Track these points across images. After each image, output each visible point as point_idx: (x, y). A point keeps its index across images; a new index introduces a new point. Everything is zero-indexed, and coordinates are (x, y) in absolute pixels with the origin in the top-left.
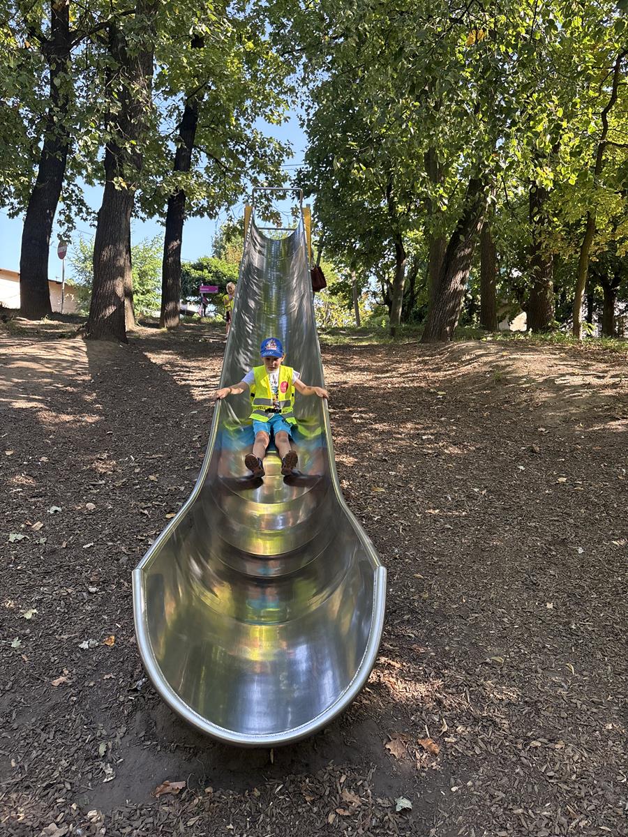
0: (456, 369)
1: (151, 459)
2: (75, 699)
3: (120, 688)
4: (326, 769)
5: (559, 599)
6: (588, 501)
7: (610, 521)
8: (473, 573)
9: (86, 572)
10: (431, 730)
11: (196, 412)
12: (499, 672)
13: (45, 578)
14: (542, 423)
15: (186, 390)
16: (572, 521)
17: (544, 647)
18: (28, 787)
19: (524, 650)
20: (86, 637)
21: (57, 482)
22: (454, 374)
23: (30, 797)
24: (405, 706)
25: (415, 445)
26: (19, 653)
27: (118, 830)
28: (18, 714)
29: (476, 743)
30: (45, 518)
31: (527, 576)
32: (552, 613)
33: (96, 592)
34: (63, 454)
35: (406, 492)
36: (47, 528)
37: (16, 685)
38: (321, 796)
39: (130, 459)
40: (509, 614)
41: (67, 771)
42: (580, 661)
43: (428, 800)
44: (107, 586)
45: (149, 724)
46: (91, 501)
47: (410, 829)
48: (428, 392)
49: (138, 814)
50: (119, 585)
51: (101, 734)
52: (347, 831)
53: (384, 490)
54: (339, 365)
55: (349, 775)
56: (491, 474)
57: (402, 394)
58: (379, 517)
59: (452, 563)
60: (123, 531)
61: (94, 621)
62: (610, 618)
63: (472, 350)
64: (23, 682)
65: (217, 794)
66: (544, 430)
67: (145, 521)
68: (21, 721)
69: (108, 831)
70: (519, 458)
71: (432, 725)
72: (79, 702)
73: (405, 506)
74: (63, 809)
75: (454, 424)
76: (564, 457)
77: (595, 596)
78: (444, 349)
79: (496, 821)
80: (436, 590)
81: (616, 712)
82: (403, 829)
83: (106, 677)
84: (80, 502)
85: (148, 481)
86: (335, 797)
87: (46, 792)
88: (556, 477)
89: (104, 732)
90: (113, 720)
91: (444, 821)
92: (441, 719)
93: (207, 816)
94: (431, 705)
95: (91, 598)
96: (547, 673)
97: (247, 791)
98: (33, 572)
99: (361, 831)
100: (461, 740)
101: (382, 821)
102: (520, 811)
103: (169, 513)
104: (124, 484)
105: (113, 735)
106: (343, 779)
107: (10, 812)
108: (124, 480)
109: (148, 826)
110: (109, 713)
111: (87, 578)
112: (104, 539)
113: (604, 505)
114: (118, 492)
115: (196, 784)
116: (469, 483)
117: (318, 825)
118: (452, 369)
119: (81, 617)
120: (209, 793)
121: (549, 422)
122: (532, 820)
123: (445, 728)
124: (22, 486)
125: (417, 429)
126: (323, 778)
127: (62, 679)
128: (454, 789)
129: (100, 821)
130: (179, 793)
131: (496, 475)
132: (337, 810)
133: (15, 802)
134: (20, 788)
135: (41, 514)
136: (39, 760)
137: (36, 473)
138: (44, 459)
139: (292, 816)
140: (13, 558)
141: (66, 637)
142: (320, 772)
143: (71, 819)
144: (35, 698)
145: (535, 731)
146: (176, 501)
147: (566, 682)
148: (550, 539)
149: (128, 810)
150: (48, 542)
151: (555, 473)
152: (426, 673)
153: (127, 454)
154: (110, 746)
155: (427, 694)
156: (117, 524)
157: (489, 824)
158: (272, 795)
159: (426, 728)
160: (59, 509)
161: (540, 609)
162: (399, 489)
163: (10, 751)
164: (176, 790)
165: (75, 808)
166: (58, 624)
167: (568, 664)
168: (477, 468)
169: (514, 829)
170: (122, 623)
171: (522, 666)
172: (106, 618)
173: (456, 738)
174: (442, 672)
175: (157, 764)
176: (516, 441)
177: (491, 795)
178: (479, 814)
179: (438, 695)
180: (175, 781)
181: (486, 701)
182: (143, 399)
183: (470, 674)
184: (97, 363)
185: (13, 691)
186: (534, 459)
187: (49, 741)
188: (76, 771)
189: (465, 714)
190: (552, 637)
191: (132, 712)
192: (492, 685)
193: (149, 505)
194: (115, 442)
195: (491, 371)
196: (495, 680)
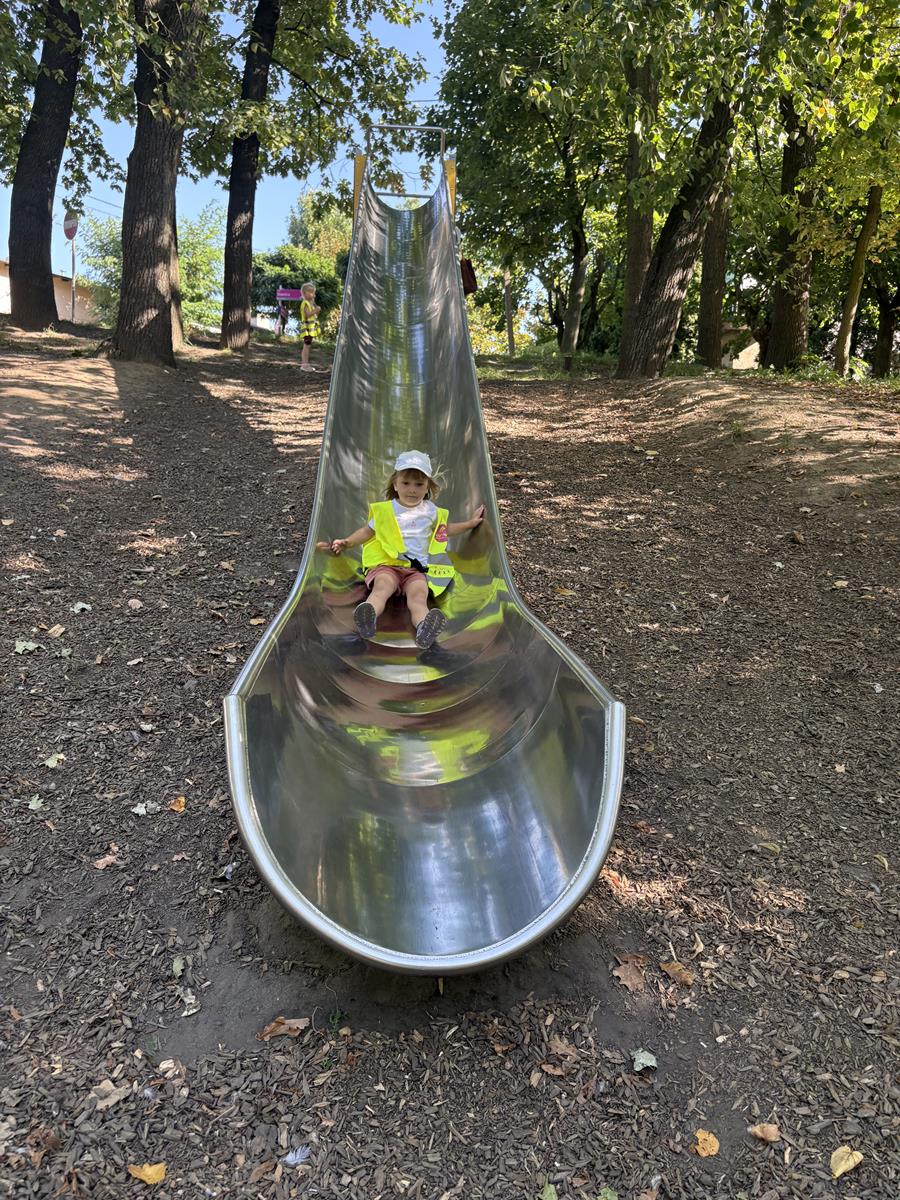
0: (672, 418)
1: (221, 537)
2: (131, 889)
3: (199, 875)
4: (523, 1005)
5: (852, 758)
6: (883, 614)
8: (719, 717)
9: (134, 701)
10: (679, 949)
11: (284, 471)
13: (72, 707)
15: (266, 437)
16: (861, 644)
17: (839, 830)
18: (65, 1023)
19: (808, 834)
20: (141, 797)
21: (82, 566)
22: (669, 424)
23: (69, 1038)
24: (636, 913)
25: (617, 529)
26: (41, 818)
27: (208, 1091)
28: (45, 910)
29: (748, 970)
30: (68, 619)
31: (801, 724)
32: (845, 779)
33: (152, 732)
34: (89, 527)
35: (608, 597)
36: (71, 634)
37: (38, 867)
38: (518, 1045)
39: (190, 536)
40: (780, 779)
41: (126, 999)
42: (895, 852)
43: (681, 1055)
44: (168, 722)
45: (248, 931)
46: (136, 596)
47: (657, 1098)
48: (632, 452)
49: (238, 1067)
50: (187, 721)
51: (175, 943)
52: (560, 1098)
53: (574, 594)
54: (494, 408)
55: (558, 1014)
56: (735, 573)
57: (592, 452)
58: (570, 632)
59: (686, 702)
60: (187, 641)
61: (151, 774)
63: (697, 389)
64: (50, 862)
65: (358, 1038)
66: (808, 510)
67: (219, 627)
68: (48, 921)
69: (192, 1092)
70: (775, 551)
71: (679, 943)
72: (138, 895)
73: (607, 617)
74: (121, 1058)
75: (672, 498)
76: (842, 551)
78: (652, 389)
79: (791, 1091)
80: (665, 740)
82: (646, 1098)
83: (176, 858)
84: (118, 597)
85: (220, 569)
86: (539, 1047)
87: (94, 1031)
88: (831, 580)
89: (179, 941)
90: (191, 922)
91: (709, 1089)
92: (691, 933)
93: (343, 1071)
94: (676, 912)
95: (144, 739)
96: (846, 869)
97: (403, 1034)
98: (55, 699)
99: (581, 1099)
101: (612, 1085)
102: (827, 1076)
103: (254, 617)
104: (184, 573)
105: (194, 945)
106: (549, 1020)
107: (40, 1061)
108: (184, 567)
109: (254, 1085)
110: (184, 912)
111: (138, 711)
112: (159, 652)
114: (175, 584)
115: (326, 1021)
116: (701, 586)
117: (515, 1088)
118: (667, 418)
119: (132, 768)
120: (344, 1036)
121: (816, 499)
122: (847, 1091)
123: (700, 948)
124: (30, 572)
125: (619, 505)
126: (519, 1017)
127: (109, 859)
128: (720, 1039)
129: (179, 1076)
130: (300, 1034)
131: (743, 574)
132: (544, 1067)
133: (46, 1046)
134: (53, 1024)
135: (61, 614)
136: (81, 980)
137: (49, 553)
138: (60, 532)
139: (474, 1074)
140: (23, 677)
141: (111, 796)
142: (514, 1009)
143: (135, 1074)
144: (70, 886)
145: (839, 956)
146: (262, 599)
147: (878, 882)
148: (830, 670)
149: (221, 1060)
150: (74, 655)
151: (829, 574)
152: (663, 864)
153: (185, 529)
154: (190, 962)
155: (668, 896)
156: (177, 631)
157: (780, 1094)
158: (441, 1040)
159: (671, 946)
160: (88, 607)
161: (826, 773)
162: (596, 593)
163: (35, 968)
164: (295, 1030)
165: (140, 1057)
166: (98, 776)
167: (877, 856)
168: (713, 564)
169: (819, 1103)
170: (195, 778)
171: (807, 857)
172: (170, 770)
173: (717, 962)
174: (687, 863)
175: (264, 991)
176: (768, 526)
177: (778, 1051)
178: (762, 1079)
179: (684, 897)
180: (293, 1018)
181: (757, 908)
182: (204, 450)
183: (730, 868)
184: (133, 394)
185: (35, 875)
186: (797, 552)
187: (95, 952)
188: (138, 999)
189: (727, 926)
190: (849, 815)
191: (220, 912)
192: (764, 884)
193: (224, 604)
194: (166, 511)
195: (726, 421)
196: (769, 877)
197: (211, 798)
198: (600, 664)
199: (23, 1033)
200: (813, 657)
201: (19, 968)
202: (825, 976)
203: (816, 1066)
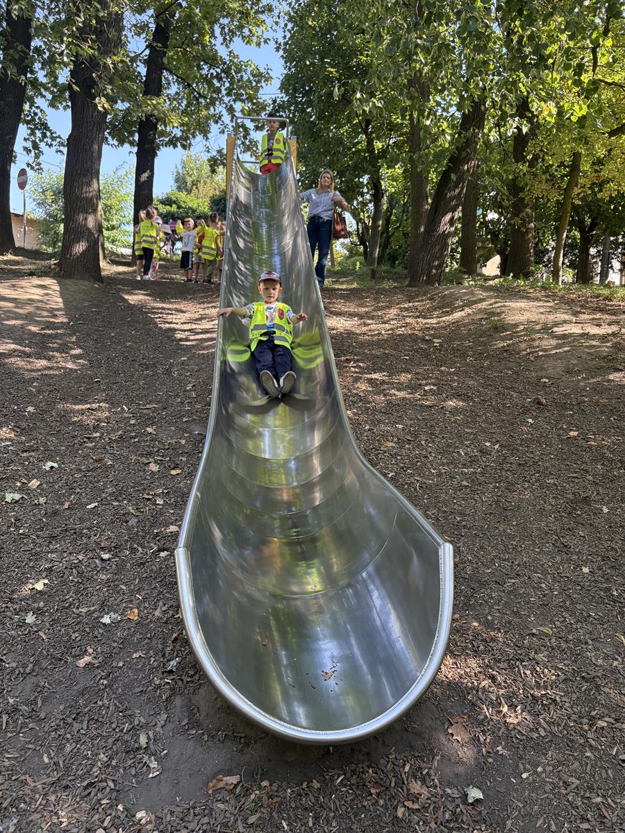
1: (145, 409)
2: (105, 682)
3: (153, 669)
4: (388, 757)
5: (593, 562)
6: (603, 456)
8: (500, 535)
9: (95, 535)
10: (490, 710)
12: (548, 644)
13: (50, 542)
15: (171, 334)
16: (590, 478)
17: (590, 616)
18: (67, 787)
19: (570, 620)
21: (47, 434)
22: (447, 320)
23: (70, 798)
24: (459, 684)
25: (419, 397)
26: (36, 629)
28: (44, 701)
29: (539, 723)
30: (41, 475)
31: (556, 537)
32: (590, 578)
33: (109, 559)
34: (51, 404)
35: (417, 447)
36: (44, 486)
37: (36, 667)
38: (387, 788)
39: (123, 409)
40: (546, 579)
41: (108, 766)
43: (499, 789)
44: (120, 552)
45: (191, 710)
47: (485, 821)
48: (423, 340)
49: (192, 814)
50: (133, 551)
51: (140, 722)
52: (419, 825)
53: (394, 445)
55: (413, 763)
56: (501, 427)
57: (396, 341)
58: (394, 474)
59: (477, 523)
60: (127, 489)
61: (111, 592)
64: (45, 664)
65: (274, 788)
66: (547, 381)
67: (148, 477)
68: (48, 708)
70: (526, 411)
71: (490, 705)
72: (109, 686)
73: (418, 462)
74: (109, 812)
75: (454, 373)
76: (572, 410)
78: (434, 295)
79: (576, 812)
80: (466, 553)
82: (477, 822)
83: (135, 656)
84: (75, 456)
85: (146, 433)
86: (402, 788)
87: (88, 791)
88: (567, 431)
89: (143, 720)
90: (150, 705)
91: (519, 812)
92: (498, 697)
93: (265, 812)
94: (486, 682)
95: (104, 565)
96: (598, 645)
97: (305, 783)
98: (38, 537)
99: (433, 825)
100: (522, 721)
101: (454, 813)
102: (599, 800)
103: (173, 469)
104: (121, 437)
105: (153, 723)
106: (407, 768)
107: (51, 817)
108: (120, 433)
109: (205, 827)
110: (144, 697)
111: (97, 544)
112: (108, 498)
114: (115, 446)
115: (252, 777)
116: (479, 437)
117: (386, 818)
118: (446, 316)
119: (97, 588)
120: (265, 787)
121: (552, 373)
122: (614, 810)
123: (505, 708)
124: (10, 440)
125: (418, 379)
126: (386, 767)
127: (87, 659)
128: (524, 776)
129: (150, 822)
130: (234, 787)
131: (506, 428)
132: (406, 803)
133: (54, 805)
134: (57, 788)
135: (36, 471)
136: (75, 754)
137: (24, 425)
138: (31, 409)
140: (13, 521)
141: (84, 610)
142: (382, 761)
143: (120, 823)
144: (61, 681)
145: (599, 710)
146: (178, 455)
147: (619, 654)
148: (571, 496)
149: (179, 809)
150: (48, 502)
151: (565, 427)
152: (474, 646)
153: (119, 404)
154: (151, 736)
155: (480, 670)
156: (120, 481)
157: (569, 814)
158: (333, 786)
159: (485, 708)
160: (55, 465)
161: (576, 574)
162: (409, 444)
163: (41, 745)
164: (230, 785)
165: (122, 810)
166: (73, 595)
167: (617, 634)
168: (485, 421)
169: (595, 820)
170: (143, 593)
171: (570, 637)
172: (125, 588)
173: (517, 718)
174: (490, 644)
175: (206, 756)
176: (520, 392)
177: (564, 782)
178: (555, 803)
179: (490, 670)
180: (228, 776)
181: (540, 677)
182: (128, 344)
183: (519, 647)
184: (75, 304)
185: (35, 674)
186: (542, 411)
187: (84, 732)
188: (117, 766)
189: (521, 691)
190: (595, 605)
191: (170, 696)
192: (544, 658)
193: (151, 460)
194: (104, 390)
195: (486, 318)
196: (547, 653)
197: (156, 609)
198: (415, 496)
199: (37, 796)
200: (559, 488)
201: (30, 746)
202: (591, 726)
203: (591, 792)
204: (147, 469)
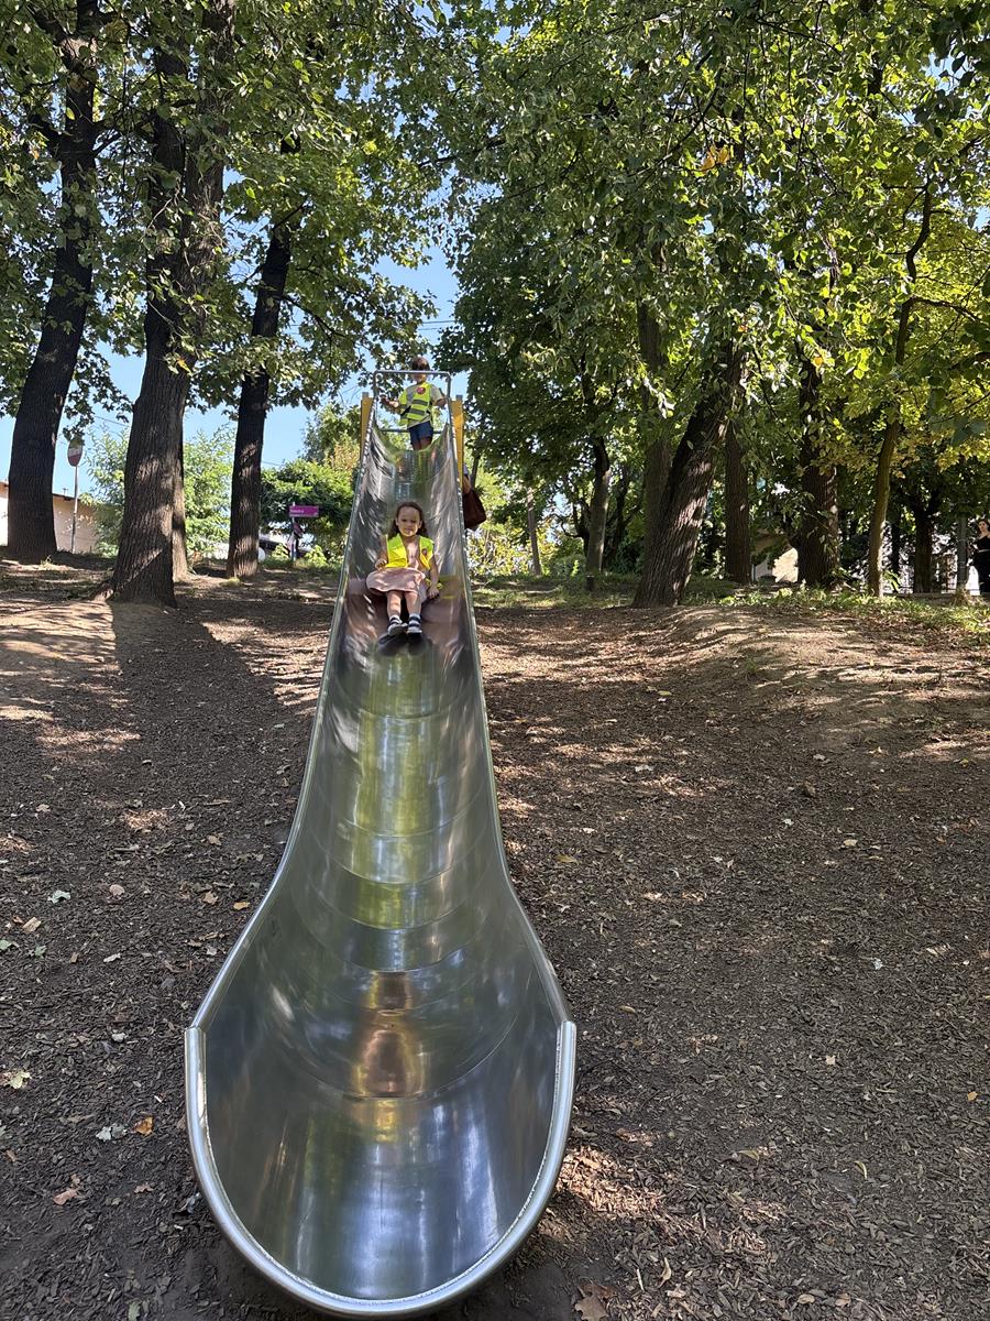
0: (686, 653)
1: (211, 806)
2: (90, 1227)
3: (161, 1209)
5: (844, 1047)
6: (890, 878)
7: (923, 913)
8: (712, 1004)
9: (108, 1005)
10: (647, 1276)
11: (282, 725)
12: (751, 1176)
13: (42, 1015)
14: (819, 746)
16: (865, 913)
17: (822, 1133)
19: (792, 1139)
20: (107, 1119)
21: (63, 847)
22: (683, 661)
24: (606, 1238)
25: (624, 783)
26: (3, 1148)
29: (715, 1298)
30: (45, 910)
31: (796, 1009)
32: (834, 1073)
33: (124, 1041)
34: (74, 800)
35: (609, 863)
36: (47, 927)
39: (178, 807)
40: (768, 1074)
42: (877, 1156)
44: (141, 1030)
45: (206, 1271)
46: (117, 880)
48: (644, 692)
50: (161, 1027)
51: (132, 1287)
53: (575, 861)
54: (507, 644)
56: (742, 832)
57: (603, 694)
58: (568, 907)
59: (681, 986)
60: (167, 932)
61: (119, 1091)
62: (922, 1082)
63: (713, 622)
64: (9, 1198)
66: (822, 757)
67: (200, 914)
68: (5, 1265)
70: (784, 805)
71: (647, 1269)
72: (96, 1233)
73: (607, 887)
75: (683, 746)
76: (853, 804)
77: (900, 1043)
78: (669, 620)
80: (655, 1032)
81: (930, 1243)
83: (139, 1189)
84: (100, 881)
85: (206, 845)
88: (841, 838)
89: (137, 1285)
90: (150, 1263)
92: (661, 1258)
94: (647, 1235)
95: (115, 1050)
96: (827, 1178)
98: (25, 1007)
100: (692, 1294)
103: (238, 901)
104: (169, 850)
105: (151, 1290)
110: (143, 1252)
111: (110, 1017)
112: (138, 946)
113: (915, 886)
114: (159, 864)
116: (706, 849)
118: (681, 653)
119: (100, 1085)
121: (831, 745)
123: (668, 1274)
124: (8, 854)
125: (627, 754)
127: (70, 1192)
131: (749, 833)
137: (31, 832)
138: (43, 808)
141: (75, 1120)
144: (29, 1224)
145: (806, 1278)
146: (248, 879)
147: (855, 1192)
148: (831, 943)
150: (49, 952)
151: (840, 832)
152: (638, 1179)
153: (174, 799)
154: (146, 1308)
155: (640, 1215)
156: (158, 920)
159: (639, 1274)
160: (67, 895)
161: (816, 1066)
162: (598, 859)
166: (64, 1096)
167: (858, 1162)
168: (719, 823)
170: (165, 1094)
171: (788, 1166)
172: (140, 1085)
173: (685, 1290)
174: (663, 1176)
176: (780, 776)
179: (657, 1217)
181: (730, 1226)
182: (201, 704)
183: (707, 1181)
184: (129, 641)
186: (808, 807)
187: (50, 1299)
189: (697, 1248)
190: (835, 1116)
191: (179, 1251)
192: (740, 1198)
193: (208, 887)
194: (156, 777)
195: (741, 658)
196: (746, 1190)
197: (179, 1118)
198: (596, 943)
200: (815, 929)
204: (200, 900)
